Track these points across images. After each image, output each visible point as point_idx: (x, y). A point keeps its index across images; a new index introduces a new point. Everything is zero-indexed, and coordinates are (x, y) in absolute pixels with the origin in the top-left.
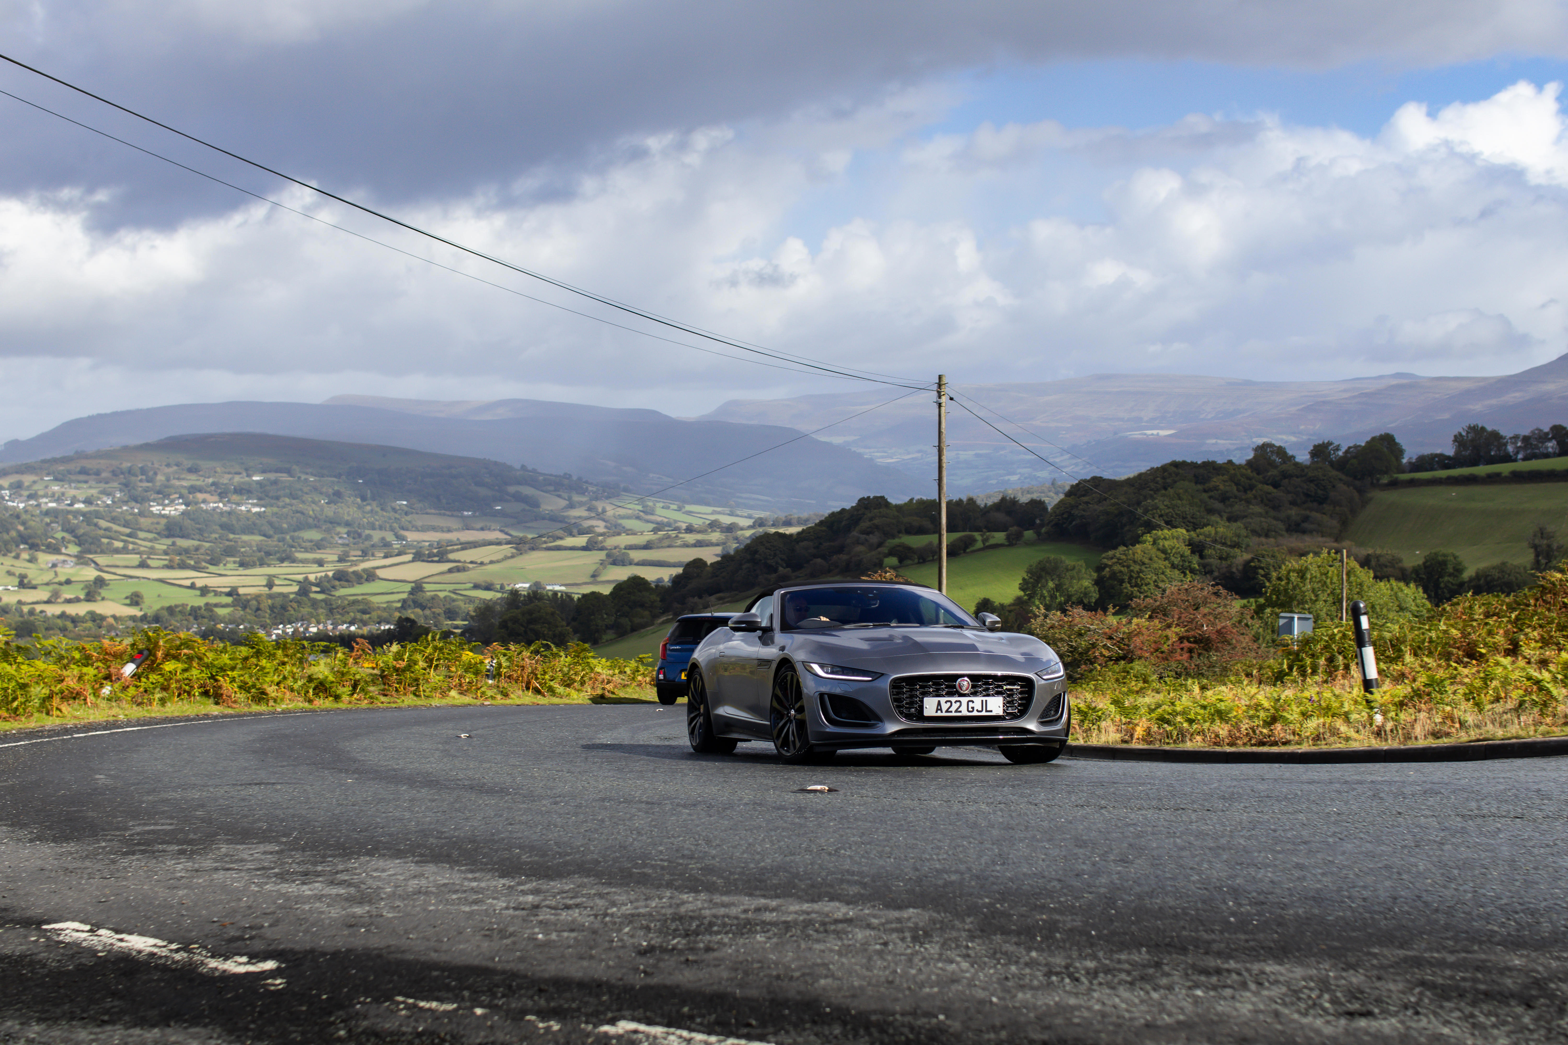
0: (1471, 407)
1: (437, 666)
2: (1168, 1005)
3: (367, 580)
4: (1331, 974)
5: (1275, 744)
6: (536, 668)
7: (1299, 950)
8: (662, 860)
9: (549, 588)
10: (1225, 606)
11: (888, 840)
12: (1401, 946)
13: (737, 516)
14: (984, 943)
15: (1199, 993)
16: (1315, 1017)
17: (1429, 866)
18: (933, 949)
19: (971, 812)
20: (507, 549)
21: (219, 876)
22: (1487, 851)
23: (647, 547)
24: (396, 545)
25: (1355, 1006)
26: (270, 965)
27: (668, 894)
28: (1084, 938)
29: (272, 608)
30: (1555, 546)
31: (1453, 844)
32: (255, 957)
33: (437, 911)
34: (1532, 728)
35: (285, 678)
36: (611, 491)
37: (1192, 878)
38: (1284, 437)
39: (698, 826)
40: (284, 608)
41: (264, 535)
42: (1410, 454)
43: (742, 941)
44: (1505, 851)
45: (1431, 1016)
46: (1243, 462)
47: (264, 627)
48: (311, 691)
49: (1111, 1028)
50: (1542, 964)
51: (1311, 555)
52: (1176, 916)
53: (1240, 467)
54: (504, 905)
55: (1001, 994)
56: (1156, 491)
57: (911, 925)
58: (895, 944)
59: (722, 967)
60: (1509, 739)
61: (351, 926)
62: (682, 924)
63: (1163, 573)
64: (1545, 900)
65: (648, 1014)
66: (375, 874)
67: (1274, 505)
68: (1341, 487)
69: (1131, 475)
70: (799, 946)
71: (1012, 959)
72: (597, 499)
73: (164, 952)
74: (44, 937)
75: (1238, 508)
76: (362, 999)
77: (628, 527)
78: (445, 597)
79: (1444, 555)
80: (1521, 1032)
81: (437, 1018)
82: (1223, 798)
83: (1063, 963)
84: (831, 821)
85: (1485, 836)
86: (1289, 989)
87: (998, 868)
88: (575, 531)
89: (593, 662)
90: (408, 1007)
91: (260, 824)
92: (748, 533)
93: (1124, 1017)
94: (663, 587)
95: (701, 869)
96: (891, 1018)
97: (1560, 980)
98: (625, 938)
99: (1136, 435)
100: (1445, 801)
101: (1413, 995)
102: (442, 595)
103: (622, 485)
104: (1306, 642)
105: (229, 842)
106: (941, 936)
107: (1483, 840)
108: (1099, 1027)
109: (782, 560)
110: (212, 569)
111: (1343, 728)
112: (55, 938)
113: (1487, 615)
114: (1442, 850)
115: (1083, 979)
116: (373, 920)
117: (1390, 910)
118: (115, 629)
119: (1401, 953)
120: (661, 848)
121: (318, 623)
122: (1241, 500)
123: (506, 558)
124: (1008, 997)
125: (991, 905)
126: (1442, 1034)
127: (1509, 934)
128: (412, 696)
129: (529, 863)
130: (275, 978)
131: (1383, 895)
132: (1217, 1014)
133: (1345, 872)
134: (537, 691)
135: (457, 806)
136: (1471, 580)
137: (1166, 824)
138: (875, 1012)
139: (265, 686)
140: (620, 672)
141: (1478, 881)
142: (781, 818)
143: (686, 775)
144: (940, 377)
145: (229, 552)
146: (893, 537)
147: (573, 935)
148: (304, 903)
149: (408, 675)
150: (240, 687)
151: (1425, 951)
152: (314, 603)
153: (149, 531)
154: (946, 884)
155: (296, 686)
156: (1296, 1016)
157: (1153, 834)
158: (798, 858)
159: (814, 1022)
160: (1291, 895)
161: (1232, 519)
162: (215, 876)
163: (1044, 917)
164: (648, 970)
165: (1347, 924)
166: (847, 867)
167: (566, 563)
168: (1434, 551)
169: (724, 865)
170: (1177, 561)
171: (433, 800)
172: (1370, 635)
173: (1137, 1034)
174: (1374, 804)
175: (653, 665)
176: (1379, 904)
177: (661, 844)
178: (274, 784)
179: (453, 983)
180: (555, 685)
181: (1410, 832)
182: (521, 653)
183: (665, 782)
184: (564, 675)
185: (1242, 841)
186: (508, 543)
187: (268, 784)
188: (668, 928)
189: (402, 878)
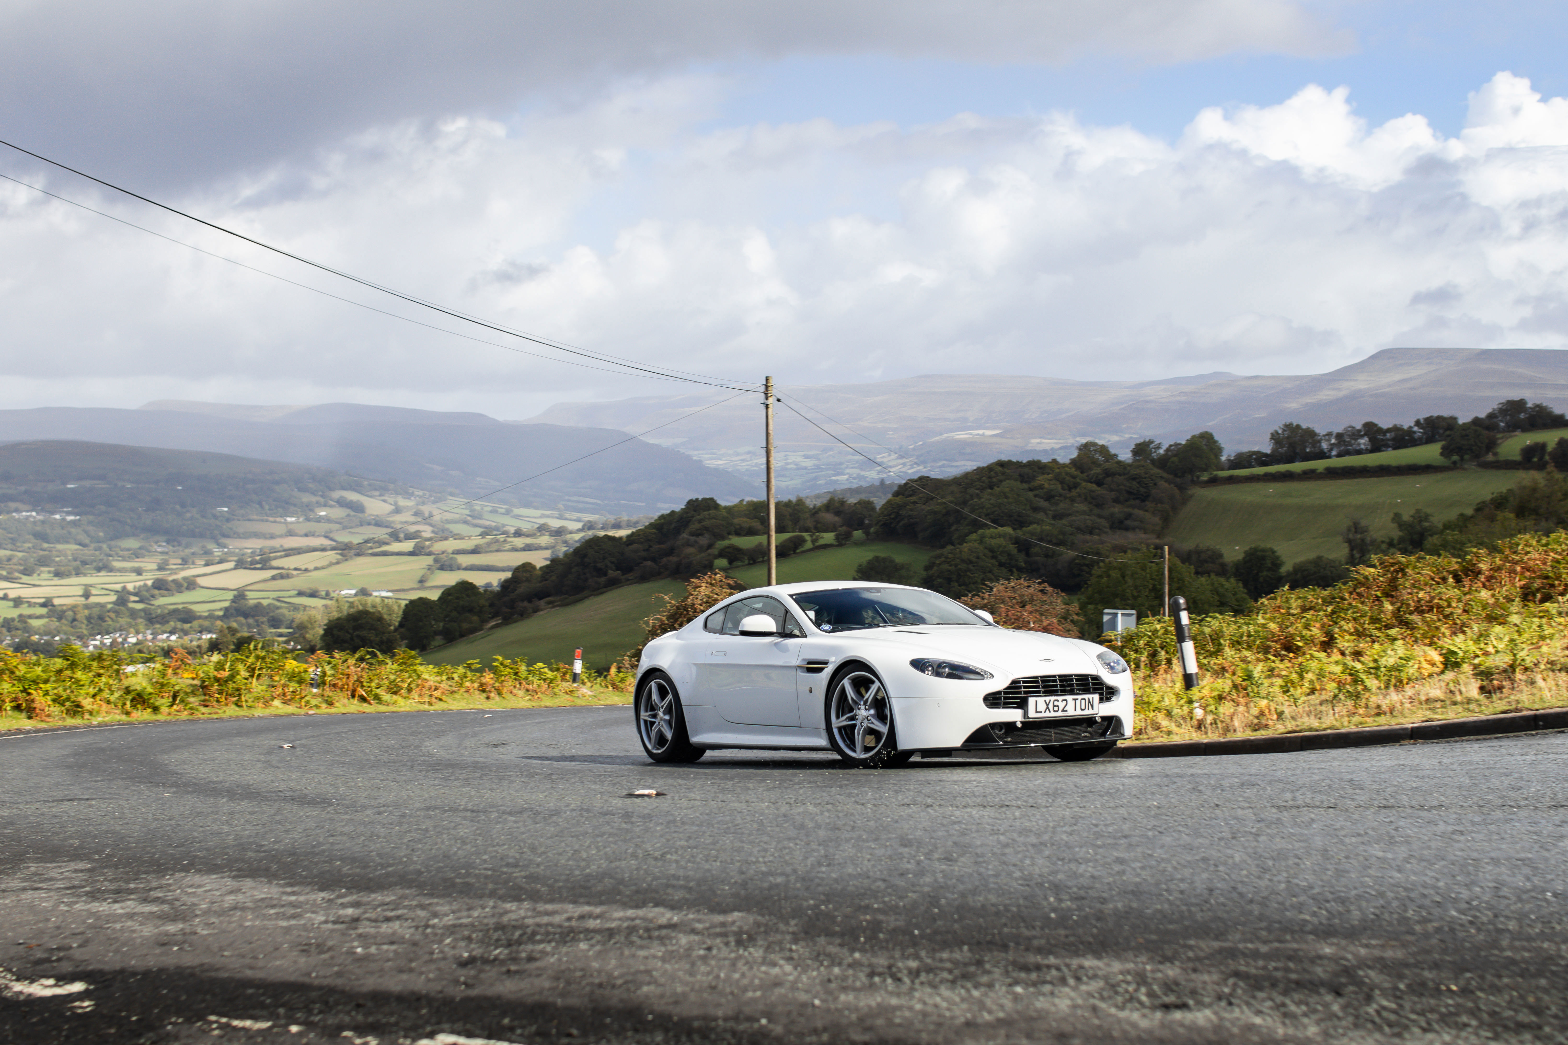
0: (1288, 405)
1: (259, 675)
2: (988, 1002)
3: (188, 589)
4: (1148, 967)
6: (362, 676)
7: (1117, 944)
8: (486, 869)
9: (375, 594)
10: (1052, 603)
11: (714, 843)
12: (1217, 938)
13: (566, 519)
14: (808, 945)
15: (1019, 989)
16: (1131, 1010)
17: (1245, 857)
18: (757, 953)
19: (799, 814)
20: (332, 556)
21: (28, 896)
22: (1301, 841)
23: (475, 551)
24: (217, 552)
25: (1171, 999)
26: (78, 987)
27: (491, 903)
28: (907, 938)
29: (89, 618)
30: (1368, 540)
31: (1268, 835)
32: (63, 979)
33: (253, 927)
34: (1346, 719)
35: (101, 690)
36: (437, 495)
37: (1015, 875)
38: (1106, 436)
39: (523, 833)
40: (101, 618)
41: (80, 544)
42: (1229, 451)
43: (564, 950)
44: (1318, 842)
45: (1245, 1008)
46: (1067, 461)
47: (80, 637)
48: (128, 703)
49: (932, 1027)
50: (1352, 953)
51: (1132, 552)
52: (998, 914)
53: (1064, 466)
54: (323, 918)
55: (823, 996)
56: (982, 490)
57: (735, 928)
58: (719, 949)
59: (545, 976)
60: (1324, 730)
61: (164, 945)
62: (505, 934)
63: (990, 572)
64: (1355, 888)
65: (468, 1026)
66: (190, 890)
67: (1098, 503)
68: (1163, 484)
69: (958, 474)
70: (622, 954)
71: (835, 961)
72: (423, 503)
75: (1063, 506)
76: (173, 1020)
77: (455, 532)
78: (269, 605)
79: (1263, 550)
80: (1330, 1019)
81: (251, 1037)
82: (1047, 794)
83: (886, 963)
84: (657, 824)
85: (1299, 826)
86: (1107, 983)
87: (824, 869)
88: (402, 535)
89: (421, 668)
90: (222, 1027)
91: (71, 842)
92: (578, 536)
93: (944, 1016)
94: (491, 592)
95: (525, 877)
96: (713, 1024)
97: (1369, 967)
98: (446, 949)
99: (961, 435)
100: (1261, 792)
101: (1226, 985)
102: (265, 602)
103: (449, 489)
104: (1130, 639)
105: (38, 860)
106: (766, 940)
107: (1296, 830)
108: (918, 1026)
109: (612, 563)
110: (25, 579)
111: (1165, 723)
113: (1304, 609)
114: (1257, 841)
115: (906, 980)
116: (186, 939)
117: (1206, 902)
119: (1216, 944)
120: (485, 857)
121: (138, 633)
122: (1066, 498)
123: (331, 564)
124: (830, 998)
125: (816, 906)
126: (1254, 1025)
127: (1321, 924)
128: (233, 706)
129: (349, 875)
130: (82, 1000)
131: (1200, 887)
132: (1036, 1010)
133: (1163, 865)
134: (363, 699)
135: (278, 818)
136: (1289, 574)
137: (990, 821)
138: (697, 1018)
139: (80, 699)
140: (448, 679)
141: (1292, 872)
142: (608, 823)
143: (513, 782)
144: (767, 379)
145: (43, 562)
146: (723, 538)
147: (394, 947)
148: (115, 922)
149: (231, 685)
150: (54, 701)
151: (1239, 942)
152: (133, 614)
154: (772, 886)
155: (112, 698)
156: (1113, 1010)
157: (978, 831)
158: (623, 864)
159: (636, 1030)
160: (1111, 889)
161: (1057, 517)
162: (23, 896)
163: (868, 917)
164: (469, 981)
165: (1165, 917)
166: (672, 872)
167: (393, 569)
168: (1253, 546)
169: (548, 872)
170: (1003, 559)
171: (253, 813)
172: (1190, 629)
173: (957, 1033)
174: (1193, 797)
175: (480, 671)
176: (1196, 896)
177: (485, 853)
178: (87, 799)
179: (268, 1001)
180: (381, 692)
181: (1227, 824)
182: (346, 661)
183: (492, 789)
184: (391, 683)
185: (1064, 837)
186: (333, 549)
187: (81, 799)
188: (490, 938)
189: (218, 893)
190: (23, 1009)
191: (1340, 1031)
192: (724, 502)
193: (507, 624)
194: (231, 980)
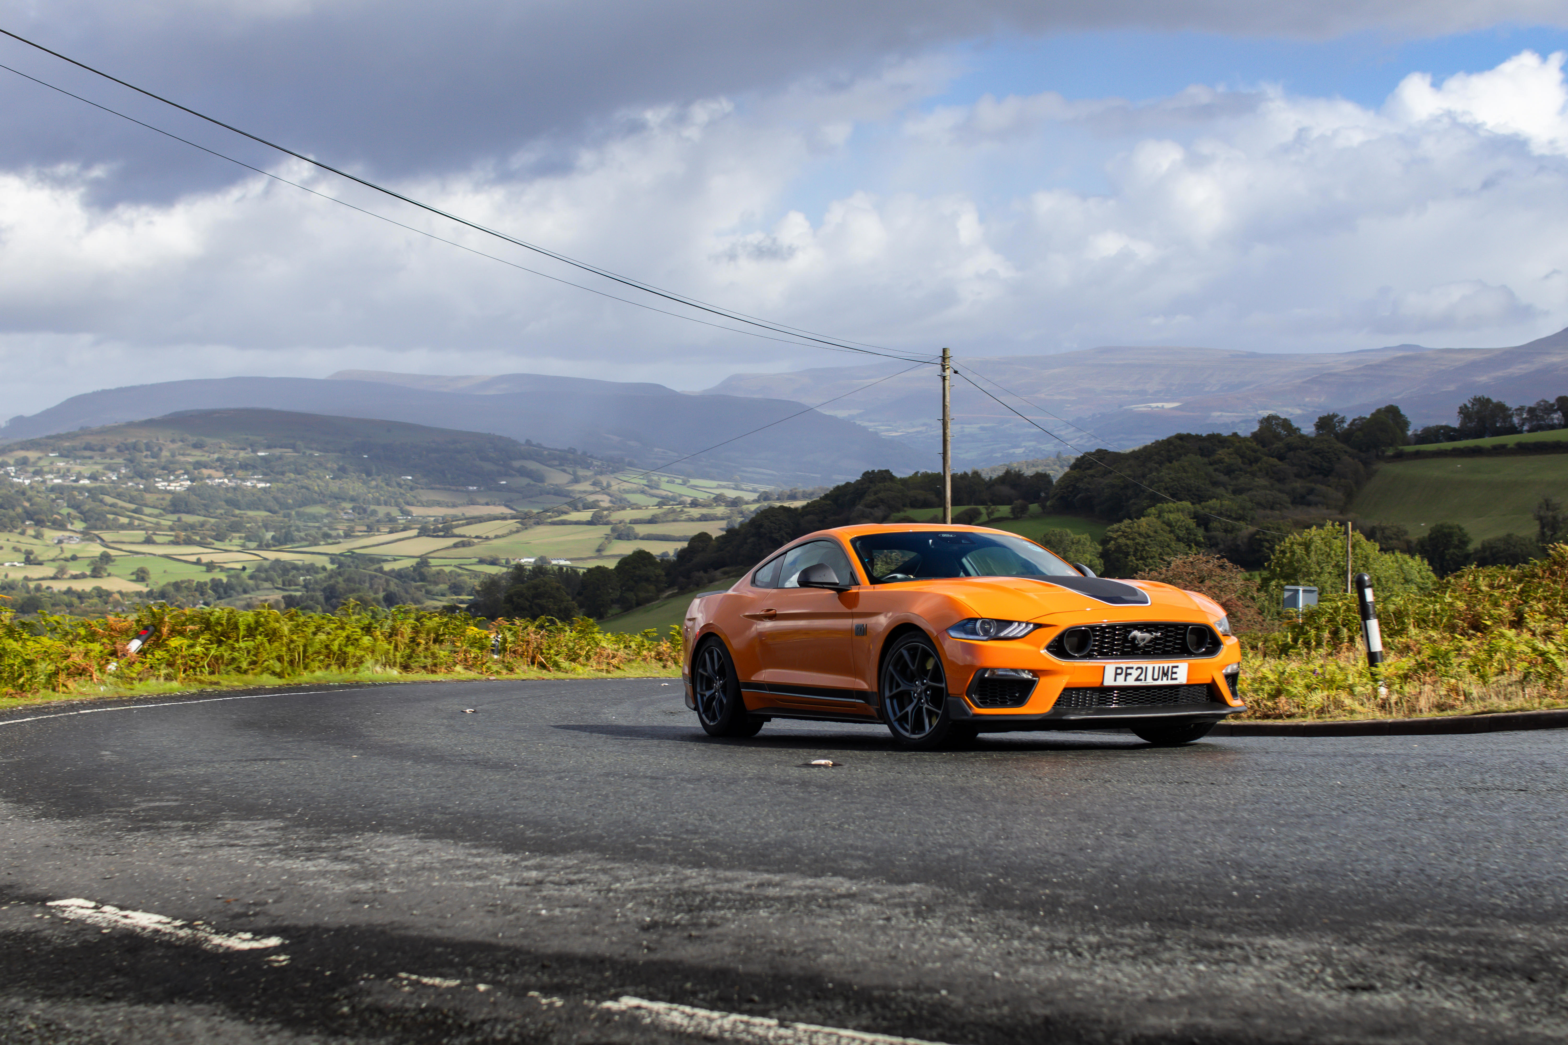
0: (1478, 379)
1: (442, 641)
2: (1170, 979)
4: (1334, 948)
5: (1280, 716)
6: (541, 643)
7: (1301, 923)
8: (665, 835)
9: (554, 562)
10: (1230, 579)
11: (892, 814)
12: (1404, 920)
13: (742, 490)
14: (987, 918)
15: (1201, 967)
16: (1317, 991)
17: (1433, 839)
18: (935, 924)
19: (975, 787)
20: (512, 524)
21: (224, 852)
22: (1491, 824)
23: (652, 521)
24: (402, 520)
25: (1358, 980)
26: (274, 941)
27: (672, 869)
28: (1087, 912)
30: (1560, 517)
31: (1457, 817)
32: (259, 933)
33: (441, 887)
34: (1537, 700)
36: (615, 466)
37: (1196, 852)
38: (1289, 410)
39: (702, 800)
41: (270, 511)
42: (1415, 427)
43: (744, 916)
44: (1509, 824)
45: (1434, 991)
46: (1248, 435)
49: (1113, 1002)
50: (1545, 938)
51: (1314, 527)
52: (1179, 891)
53: (1245, 439)
54: (508, 881)
55: (1003, 969)
56: (1161, 463)
57: (914, 900)
58: (898, 919)
59: (725, 942)
60: (1513, 711)
61: (355, 902)
62: (685, 899)
63: (1168, 546)
64: (1549, 873)
65: (651, 989)
66: (379, 850)
67: (1278, 478)
68: (1346, 459)
69: (1136, 448)
70: (802, 922)
71: (1015, 934)
72: (601, 473)
73: (168, 929)
74: (49, 913)
75: (1243, 480)
76: (365, 975)
77: (633, 501)
78: (451, 572)
79: (1450, 527)
80: (1523, 1005)
81: (441, 995)
83: (1066, 938)
84: (835, 795)
85: (1489, 809)
86: (1292, 963)
87: (1002, 842)
88: (580, 505)
89: (599, 636)
90: (411, 983)
91: (265, 800)
92: (753, 507)
93: (1126, 992)
94: (668, 561)
95: (705, 844)
96: (893, 994)
98: (629, 913)
99: (1142, 408)
100: (1449, 774)
101: (1416, 969)
102: (447, 569)
103: (627, 460)
104: (1311, 616)
105: (234, 818)
106: (944, 911)
107: (1486, 813)
108: (1101, 1002)
109: (787, 533)
110: (218, 544)
111: (1348, 701)
112: (60, 915)
113: (1492, 587)
114: (1445, 823)
115: (1086, 954)
116: (377, 897)
117: (1393, 883)
118: (121, 605)
119: (1404, 926)
120: (664, 823)
122: (1246, 472)
123: (511, 533)
124: (1010, 971)
125: (995, 879)
126: (1444, 1008)
127: (1512, 908)
128: (421, 671)
129: (533, 838)
130: (278, 954)
131: (1386, 868)
132: (1220, 989)
133: (1348, 845)
134: (542, 666)
135: (462, 781)
136: (1476, 551)
137: (1169, 797)
138: (877, 987)
140: (625, 647)
141: (1482, 855)
142: (785, 792)
143: (690, 750)
144: (944, 351)
145: (235, 527)
146: (898, 510)
147: (577, 910)
148: (308, 879)
151: (1429, 924)
153: (154, 507)
154: (950, 859)
156: (1298, 991)
157: (1157, 807)
158: (801, 833)
159: (817, 998)
160: (1294, 869)
161: (1237, 491)
162: (220, 852)
163: (1047, 891)
164: (651, 945)
165: (1350, 897)
166: (851, 842)
167: (571, 538)
168: (1439, 523)
169: (727, 840)
170: (1182, 533)
171: (438, 776)
172: (1374, 607)
173: (1139, 1009)
174: (1378, 777)
175: (658, 639)
176: (1382, 877)
177: (665, 819)
178: (279, 760)
179: (457, 960)
180: (560, 659)
181: (1413, 805)
182: (526, 627)
183: (670, 757)
184: (569, 650)
185: (1245, 815)
186: (513, 518)
187: (273, 759)
188: (671, 904)
189: (406, 854)
190: (223, 961)
191: (1534, 1018)
192: (901, 472)
193: (683, 594)
194: (420, 938)
